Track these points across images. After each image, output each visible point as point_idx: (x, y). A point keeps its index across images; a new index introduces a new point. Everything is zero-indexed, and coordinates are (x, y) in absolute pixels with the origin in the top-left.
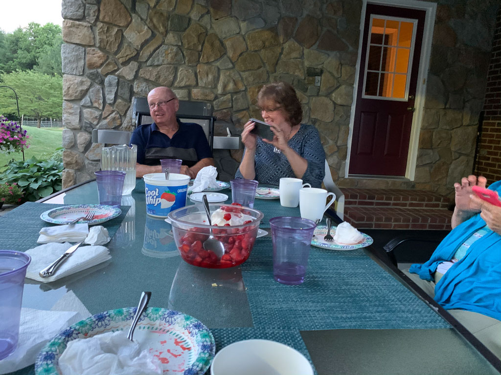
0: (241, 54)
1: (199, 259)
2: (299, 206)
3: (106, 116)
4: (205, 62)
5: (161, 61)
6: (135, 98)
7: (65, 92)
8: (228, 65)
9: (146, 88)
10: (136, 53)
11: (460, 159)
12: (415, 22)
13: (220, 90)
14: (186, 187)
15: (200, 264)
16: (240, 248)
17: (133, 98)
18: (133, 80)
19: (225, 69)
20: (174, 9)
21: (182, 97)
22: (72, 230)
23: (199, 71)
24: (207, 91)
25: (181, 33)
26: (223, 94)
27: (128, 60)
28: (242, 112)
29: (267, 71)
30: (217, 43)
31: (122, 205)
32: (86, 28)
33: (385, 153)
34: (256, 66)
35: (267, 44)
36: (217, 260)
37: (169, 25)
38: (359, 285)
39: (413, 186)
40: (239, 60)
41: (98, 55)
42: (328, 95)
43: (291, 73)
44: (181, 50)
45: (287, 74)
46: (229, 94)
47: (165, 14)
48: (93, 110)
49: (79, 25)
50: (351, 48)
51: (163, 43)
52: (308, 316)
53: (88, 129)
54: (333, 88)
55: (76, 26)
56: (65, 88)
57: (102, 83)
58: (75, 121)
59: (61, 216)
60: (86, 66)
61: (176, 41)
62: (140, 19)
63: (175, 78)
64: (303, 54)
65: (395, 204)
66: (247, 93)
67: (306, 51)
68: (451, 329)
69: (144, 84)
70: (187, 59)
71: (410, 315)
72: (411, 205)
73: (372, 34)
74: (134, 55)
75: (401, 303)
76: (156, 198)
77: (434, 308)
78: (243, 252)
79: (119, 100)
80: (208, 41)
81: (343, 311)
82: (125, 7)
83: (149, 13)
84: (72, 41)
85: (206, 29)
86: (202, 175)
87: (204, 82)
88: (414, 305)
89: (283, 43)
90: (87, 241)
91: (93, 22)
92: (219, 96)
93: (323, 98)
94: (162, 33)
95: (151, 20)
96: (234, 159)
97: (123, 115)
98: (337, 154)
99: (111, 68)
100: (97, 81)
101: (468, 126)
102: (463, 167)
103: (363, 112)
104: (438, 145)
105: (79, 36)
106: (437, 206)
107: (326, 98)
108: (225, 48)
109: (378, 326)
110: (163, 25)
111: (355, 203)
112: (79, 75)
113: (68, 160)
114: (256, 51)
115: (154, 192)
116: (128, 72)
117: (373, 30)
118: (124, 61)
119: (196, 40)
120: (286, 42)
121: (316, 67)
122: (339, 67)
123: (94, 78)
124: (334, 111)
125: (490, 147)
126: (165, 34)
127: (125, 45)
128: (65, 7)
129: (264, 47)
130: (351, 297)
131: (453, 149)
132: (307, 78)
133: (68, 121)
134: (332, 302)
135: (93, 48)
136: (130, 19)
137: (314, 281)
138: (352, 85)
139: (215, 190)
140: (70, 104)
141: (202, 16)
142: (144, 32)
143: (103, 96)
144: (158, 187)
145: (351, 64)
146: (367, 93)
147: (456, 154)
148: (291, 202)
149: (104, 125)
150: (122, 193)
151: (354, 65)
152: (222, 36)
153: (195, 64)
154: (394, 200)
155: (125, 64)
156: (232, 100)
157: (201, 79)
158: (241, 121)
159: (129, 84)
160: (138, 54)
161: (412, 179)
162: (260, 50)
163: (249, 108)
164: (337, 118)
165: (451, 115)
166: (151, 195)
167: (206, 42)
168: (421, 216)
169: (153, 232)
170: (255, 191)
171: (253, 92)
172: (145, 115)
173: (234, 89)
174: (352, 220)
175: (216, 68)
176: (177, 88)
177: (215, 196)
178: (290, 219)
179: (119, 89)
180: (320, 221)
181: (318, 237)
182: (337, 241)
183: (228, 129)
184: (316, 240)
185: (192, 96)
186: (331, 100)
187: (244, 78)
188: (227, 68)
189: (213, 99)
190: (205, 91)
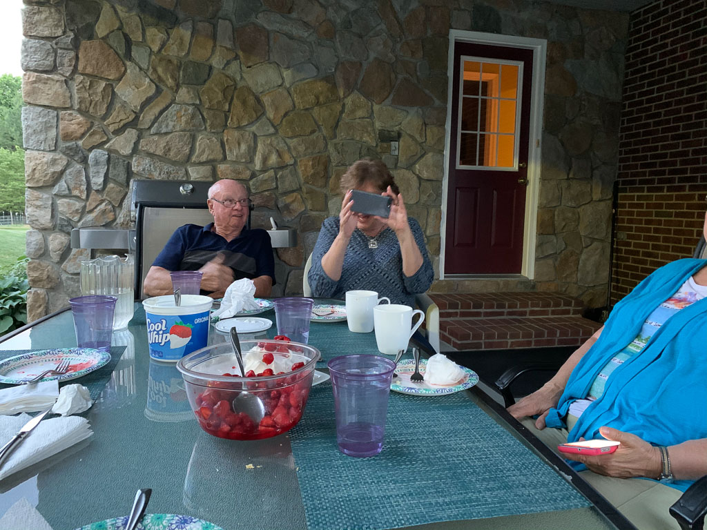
0: (286, 114)
1: (226, 428)
2: (374, 330)
3: (92, 208)
4: (235, 127)
5: (170, 127)
6: (135, 181)
7: (28, 176)
8: (268, 130)
9: (150, 166)
10: (134, 116)
11: (593, 245)
12: (521, 65)
13: (258, 164)
14: (207, 314)
15: (228, 436)
16: (287, 406)
17: (132, 180)
18: (131, 156)
19: (264, 135)
20: (188, 54)
21: (204, 177)
22: (33, 393)
23: (227, 140)
24: (241, 167)
25: (199, 87)
26: (264, 171)
27: (122, 127)
28: (292, 194)
29: (324, 137)
30: (251, 100)
31: (113, 345)
32: (58, 83)
33: (493, 243)
34: (308, 130)
35: (321, 99)
36: (254, 426)
37: (181, 75)
38: (460, 449)
39: (534, 287)
40: (284, 123)
41: (77, 120)
42: (410, 167)
43: (358, 138)
44: (200, 111)
45: (353, 139)
46: (272, 170)
47: (175, 62)
48: (71, 201)
49: (48, 79)
50: (437, 102)
51: (173, 102)
52: (387, 505)
53: (65, 229)
54: (417, 157)
55: (43, 81)
56: (28, 170)
57: (84, 160)
58: (45, 217)
59: (17, 371)
60: (60, 137)
61: (192, 97)
62: (138, 69)
63: (192, 150)
64: (373, 111)
65: (510, 314)
66: (297, 167)
67: (376, 107)
68: (592, 508)
69: (147, 160)
70: (209, 123)
71: (533, 492)
72: (532, 313)
73: (465, 81)
74: (131, 119)
75: (521, 472)
76: (162, 334)
77: (566, 476)
78: (293, 412)
79: (111, 185)
80: (238, 97)
81: (439, 492)
82: (116, 52)
83: (152, 60)
84: (38, 102)
85: (234, 80)
86: (233, 292)
87: (235, 154)
88: (538, 474)
89: (345, 97)
90: (55, 410)
91: (68, 74)
92: (257, 173)
93: (403, 170)
94: (171, 88)
95: (155, 70)
97: (117, 205)
99: (97, 139)
100: (76, 159)
101: (600, 201)
102: (597, 257)
103: (459, 188)
104: (562, 229)
105: (48, 94)
106: (567, 312)
107: (407, 171)
108: (263, 107)
109: (488, 513)
110: (172, 77)
111: (456, 314)
112: (50, 151)
113: (36, 274)
114: (307, 109)
115: (160, 325)
116: (123, 144)
117: (466, 76)
118: (117, 128)
119: (220, 96)
120: (348, 95)
121: (391, 130)
122: (422, 129)
123: (71, 154)
124: (419, 188)
125: (630, 229)
126: (175, 88)
127: (118, 106)
128: (26, 54)
129: (318, 103)
130: (450, 469)
131: (582, 233)
132: (379, 144)
133: (34, 218)
134: (422, 480)
135: (69, 112)
136: (123, 69)
137: (397, 447)
138: (441, 152)
139: (252, 313)
140: (36, 193)
141: (228, 63)
142: (144, 87)
143: (86, 180)
144: (165, 318)
145: (439, 123)
146: (463, 162)
147: (588, 239)
148: (363, 325)
149: (89, 221)
150: (112, 327)
151: (443, 125)
152: (257, 89)
153: (221, 130)
154: (509, 308)
155: (118, 132)
156: (276, 178)
157: (231, 150)
158: (291, 207)
159: (124, 161)
160: (137, 118)
161: (532, 277)
162: (312, 108)
163: (301, 188)
164: (424, 198)
165: (577, 187)
166: (155, 330)
167: (235, 98)
168: (546, 328)
169: (160, 384)
170: (310, 312)
171: (306, 166)
172: (148, 206)
173: (278, 162)
174: (453, 339)
175: (251, 135)
176: (195, 164)
177: (252, 322)
178: (358, 358)
179: (110, 169)
180: (405, 352)
181: (401, 377)
182: (429, 382)
183: (271, 219)
184: (398, 383)
185: (218, 175)
186: (414, 173)
187: (292, 147)
188: (266, 134)
189: (249, 178)
190: (237, 166)
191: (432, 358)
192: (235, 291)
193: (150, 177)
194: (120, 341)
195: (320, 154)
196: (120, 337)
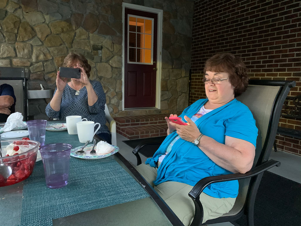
0: (47, 36)
4: (21, 41)
8: (39, 43)
11: (182, 95)
12: (153, 20)
13: (34, 59)
16: (23, 169)
19: (36, 46)
21: (6, 65)
23: (17, 47)
24: (25, 61)
25: (1, 21)
26: (37, 62)
28: (52, 73)
29: (67, 47)
30: (29, 29)
33: (144, 95)
34: (59, 44)
35: (64, 30)
36: (4, 180)
38: (103, 180)
39: (160, 112)
40: (46, 40)
42: (107, 62)
43: (83, 48)
44: (1, 32)
45: (80, 49)
46: (41, 62)
50: (118, 34)
52: (62, 208)
54: (110, 58)
64: (89, 37)
65: (151, 123)
66: (53, 61)
67: (91, 35)
70: (7, 38)
71: (128, 194)
72: (159, 122)
73: (130, 25)
75: (126, 186)
77: (143, 186)
78: (26, 172)
80: (22, 27)
81: (88, 199)
85: (20, 19)
86: (11, 119)
87: (22, 54)
88: (133, 186)
89: (76, 30)
92: (34, 63)
93: (104, 63)
98: (116, 97)
101: (184, 77)
102: (184, 99)
103: (129, 71)
104: (171, 89)
107: (106, 64)
108: (35, 32)
109: (107, 205)
111: (129, 125)
114: (58, 34)
117: (130, 23)
119: (12, 26)
120: (78, 29)
121: (98, 45)
122: (112, 45)
124: (112, 71)
125: (196, 88)
129: (63, 32)
130: (96, 189)
131: (178, 90)
132: (93, 51)
134: (82, 195)
137: (75, 182)
138: (121, 55)
139: (22, 128)
141: (16, 10)
145: (119, 43)
146: (130, 60)
147: (180, 93)
148: (75, 131)
151: (121, 44)
152: (32, 23)
153: (14, 42)
154: (150, 121)
156: (44, 66)
157: (19, 52)
158: (52, 79)
161: (159, 108)
162: (60, 34)
163: (56, 70)
164: (114, 76)
165: (176, 72)
167: (20, 28)
168: (164, 128)
171: (58, 60)
173: (44, 58)
174: (128, 135)
175: (30, 45)
177: (21, 133)
178: (55, 145)
181: (86, 152)
182: (98, 153)
183: (41, 85)
184: (84, 155)
185: (13, 64)
186: (109, 64)
187: (51, 52)
188: (37, 45)
189: (30, 65)
190: (23, 60)
191: (98, 143)
195: (65, 55)
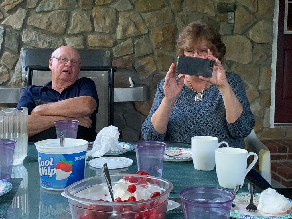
2: (215, 168)
4: (101, 5)
5: (51, 7)
6: (24, 49)
8: (127, 7)
9: (36, 37)
13: (119, 35)
14: (84, 153)
17: (22, 49)
18: (21, 30)
19: (124, 11)
21: (78, 45)
23: (95, 15)
24: (105, 37)
26: (124, 39)
27: (14, 8)
28: (146, 58)
29: (172, 10)
31: (12, 177)
34: (160, 5)
42: (244, 33)
43: (200, 11)
45: (196, 11)
46: (130, 39)
54: (249, 25)
63: (68, 25)
66: (149, 36)
69: (34, 33)
70: (81, 2)
74: (21, 1)
76: (50, 169)
79: (6, 53)
86: (102, 137)
87: (101, 27)
92: (119, 42)
93: (238, 36)
96: (138, 112)
97: (11, 69)
98: (259, 100)
103: (287, 50)
107: (242, 37)
111: (285, 157)
115: (49, 161)
118: (11, 8)
121: (228, 3)
122: (254, 1)
124: (252, 51)
132: (218, 15)
138: (271, 19)
139: (117, 153)
144: (53, 156)
146: (290, 28)
148: (207, 164)
150: (12, 162)
153: (90, 7)
155: (11, 11)
156: (134, 45)
157: (98, 24)
158: (145, 68)
159: (16, 34)
163: (153, 52)
164: (257, 59)
166: (45, 166)
169: (49, 208)
170: (163, 153)
171: (157, 35)
172: (36, 69)
173: (135, 32)
174: (282, 178)
175: (114, 11)
176: (70, 35)
177: (117, 160)
178: (203, 189)
179: (6, 40)
180: (241, 187)
181: (238, 207)
182: (262, 211)
183: (130, 79)
184: (236, 211)
185: (88, 43)
186: (248, 38)
187: (146, 20)
188: (126, 10)
189: (112, 45)
190: (103, 36)
191: (264, 192)
192: (103, 135)
193: (36, 46)
194: (17, 174)
195: (169, 25)
196: (18, 171)
